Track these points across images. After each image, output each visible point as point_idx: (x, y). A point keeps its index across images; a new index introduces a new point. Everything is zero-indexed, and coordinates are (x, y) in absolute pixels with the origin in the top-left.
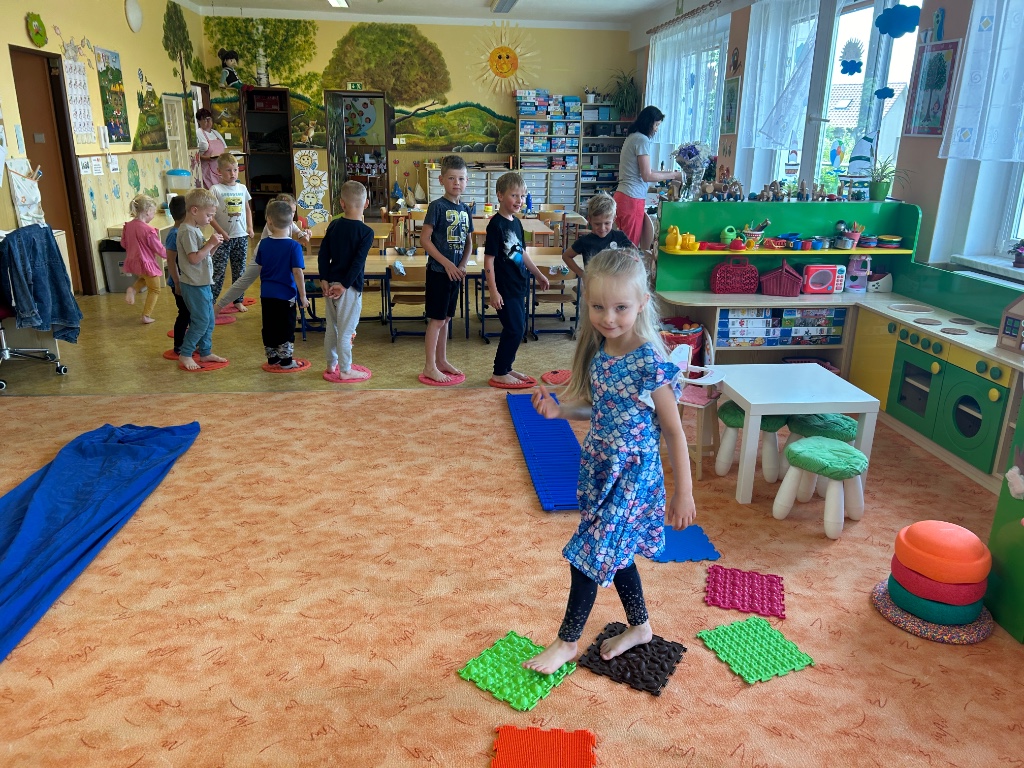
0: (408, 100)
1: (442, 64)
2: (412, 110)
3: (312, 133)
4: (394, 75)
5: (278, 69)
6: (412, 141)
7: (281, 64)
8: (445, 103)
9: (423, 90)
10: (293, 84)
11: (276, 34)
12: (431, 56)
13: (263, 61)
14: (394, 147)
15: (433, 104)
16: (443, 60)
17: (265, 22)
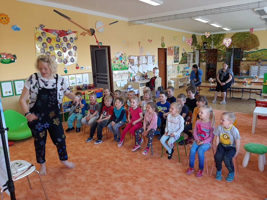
0: (247, 49)
1: (258, 40)
2: (248, 52)
3: (222, 58)
4: (244, 43)
5: (216, 45)
6: (247, 59)
7: (217, 43)
8: (258, 49)
9: (252, 47)
10: (219, 48)
11: (216, 37)
12: (255, 38)
13: (213, 43)
14: (242, 61)
15: (254, 50)
16: (258, 39)
17: (214, 35)
